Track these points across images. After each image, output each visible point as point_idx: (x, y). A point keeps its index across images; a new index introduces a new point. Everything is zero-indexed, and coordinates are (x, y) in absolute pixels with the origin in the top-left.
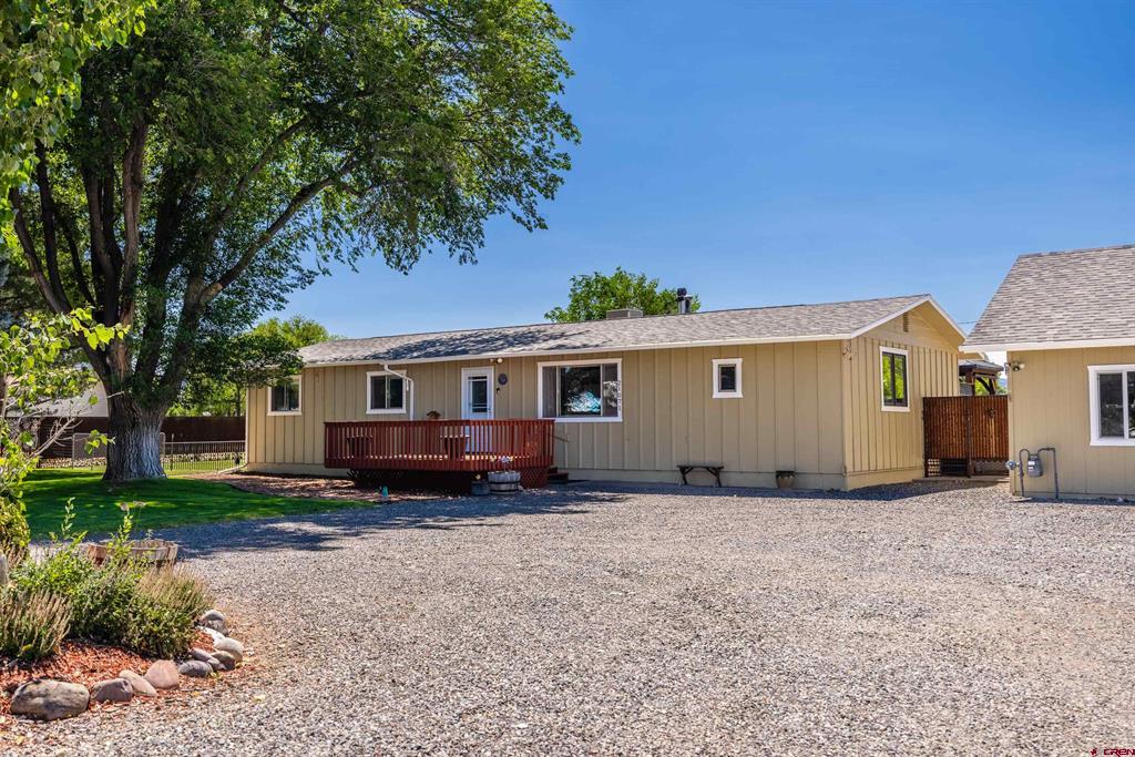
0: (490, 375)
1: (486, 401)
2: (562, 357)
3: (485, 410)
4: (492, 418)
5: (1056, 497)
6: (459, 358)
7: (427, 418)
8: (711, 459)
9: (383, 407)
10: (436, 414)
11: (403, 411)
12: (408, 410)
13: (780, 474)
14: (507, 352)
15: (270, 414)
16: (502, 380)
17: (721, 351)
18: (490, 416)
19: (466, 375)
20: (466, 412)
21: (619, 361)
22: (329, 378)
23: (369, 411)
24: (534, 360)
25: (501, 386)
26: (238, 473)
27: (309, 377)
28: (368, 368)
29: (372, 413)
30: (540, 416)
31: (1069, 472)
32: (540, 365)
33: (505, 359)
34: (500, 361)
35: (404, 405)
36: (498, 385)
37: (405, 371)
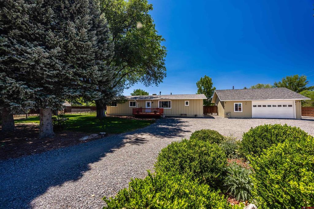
0: (150, 102)
1: (150, 106)
2: (162, 100)
4: (151, 108)
5: (231, 118)
6: (146, 100)
8: (185, 113)
10: (141, 107)
12: (137, 106)
13: (195, 115)
14: (154, 99)
15: (111, 106)
17: (186, 100)
19: (146, 102)
20: (146, 107)
21: (171, 101)
23: (130, 106)
24: (158, 100)
25: (152, 104)
28: (129, 100)
30: (159, 108)
31: (232, 115)
32: (159, 101)
33: (153, 100)
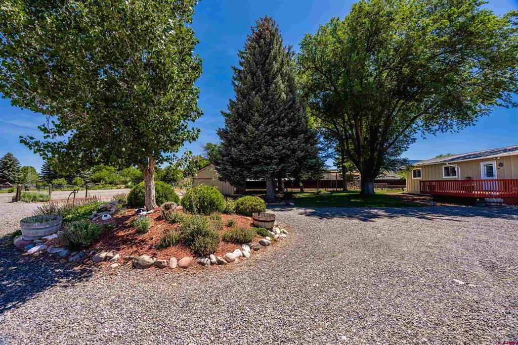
0: (495, 164)
1: (493, 172)
3: (493, 176)
4: (496, 178)
6: (479, 158)
7: (466, 179)
9: (448, 175)
10: (470, 178)
11: (457, 177)
12: (458, 176)
15: (413, 178)
16: (501, 165)
18: (495, 178)
19: (483, 164)
20: (483, 177)
22: (430, 168)
23: (444, 177)
24: (517, 156)
25: (500, 167)
26: (403, 193)
27: (423, 168)
28: (443, 164)
29: (445, 177)
33: (501, 157)
34: (498, 158)
35: (457, 175)
36: (498, 167)
37: (456, 165)
